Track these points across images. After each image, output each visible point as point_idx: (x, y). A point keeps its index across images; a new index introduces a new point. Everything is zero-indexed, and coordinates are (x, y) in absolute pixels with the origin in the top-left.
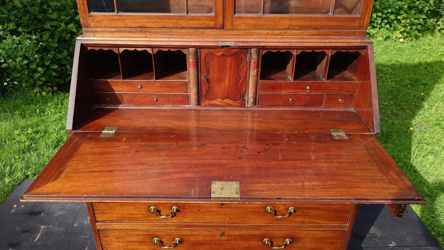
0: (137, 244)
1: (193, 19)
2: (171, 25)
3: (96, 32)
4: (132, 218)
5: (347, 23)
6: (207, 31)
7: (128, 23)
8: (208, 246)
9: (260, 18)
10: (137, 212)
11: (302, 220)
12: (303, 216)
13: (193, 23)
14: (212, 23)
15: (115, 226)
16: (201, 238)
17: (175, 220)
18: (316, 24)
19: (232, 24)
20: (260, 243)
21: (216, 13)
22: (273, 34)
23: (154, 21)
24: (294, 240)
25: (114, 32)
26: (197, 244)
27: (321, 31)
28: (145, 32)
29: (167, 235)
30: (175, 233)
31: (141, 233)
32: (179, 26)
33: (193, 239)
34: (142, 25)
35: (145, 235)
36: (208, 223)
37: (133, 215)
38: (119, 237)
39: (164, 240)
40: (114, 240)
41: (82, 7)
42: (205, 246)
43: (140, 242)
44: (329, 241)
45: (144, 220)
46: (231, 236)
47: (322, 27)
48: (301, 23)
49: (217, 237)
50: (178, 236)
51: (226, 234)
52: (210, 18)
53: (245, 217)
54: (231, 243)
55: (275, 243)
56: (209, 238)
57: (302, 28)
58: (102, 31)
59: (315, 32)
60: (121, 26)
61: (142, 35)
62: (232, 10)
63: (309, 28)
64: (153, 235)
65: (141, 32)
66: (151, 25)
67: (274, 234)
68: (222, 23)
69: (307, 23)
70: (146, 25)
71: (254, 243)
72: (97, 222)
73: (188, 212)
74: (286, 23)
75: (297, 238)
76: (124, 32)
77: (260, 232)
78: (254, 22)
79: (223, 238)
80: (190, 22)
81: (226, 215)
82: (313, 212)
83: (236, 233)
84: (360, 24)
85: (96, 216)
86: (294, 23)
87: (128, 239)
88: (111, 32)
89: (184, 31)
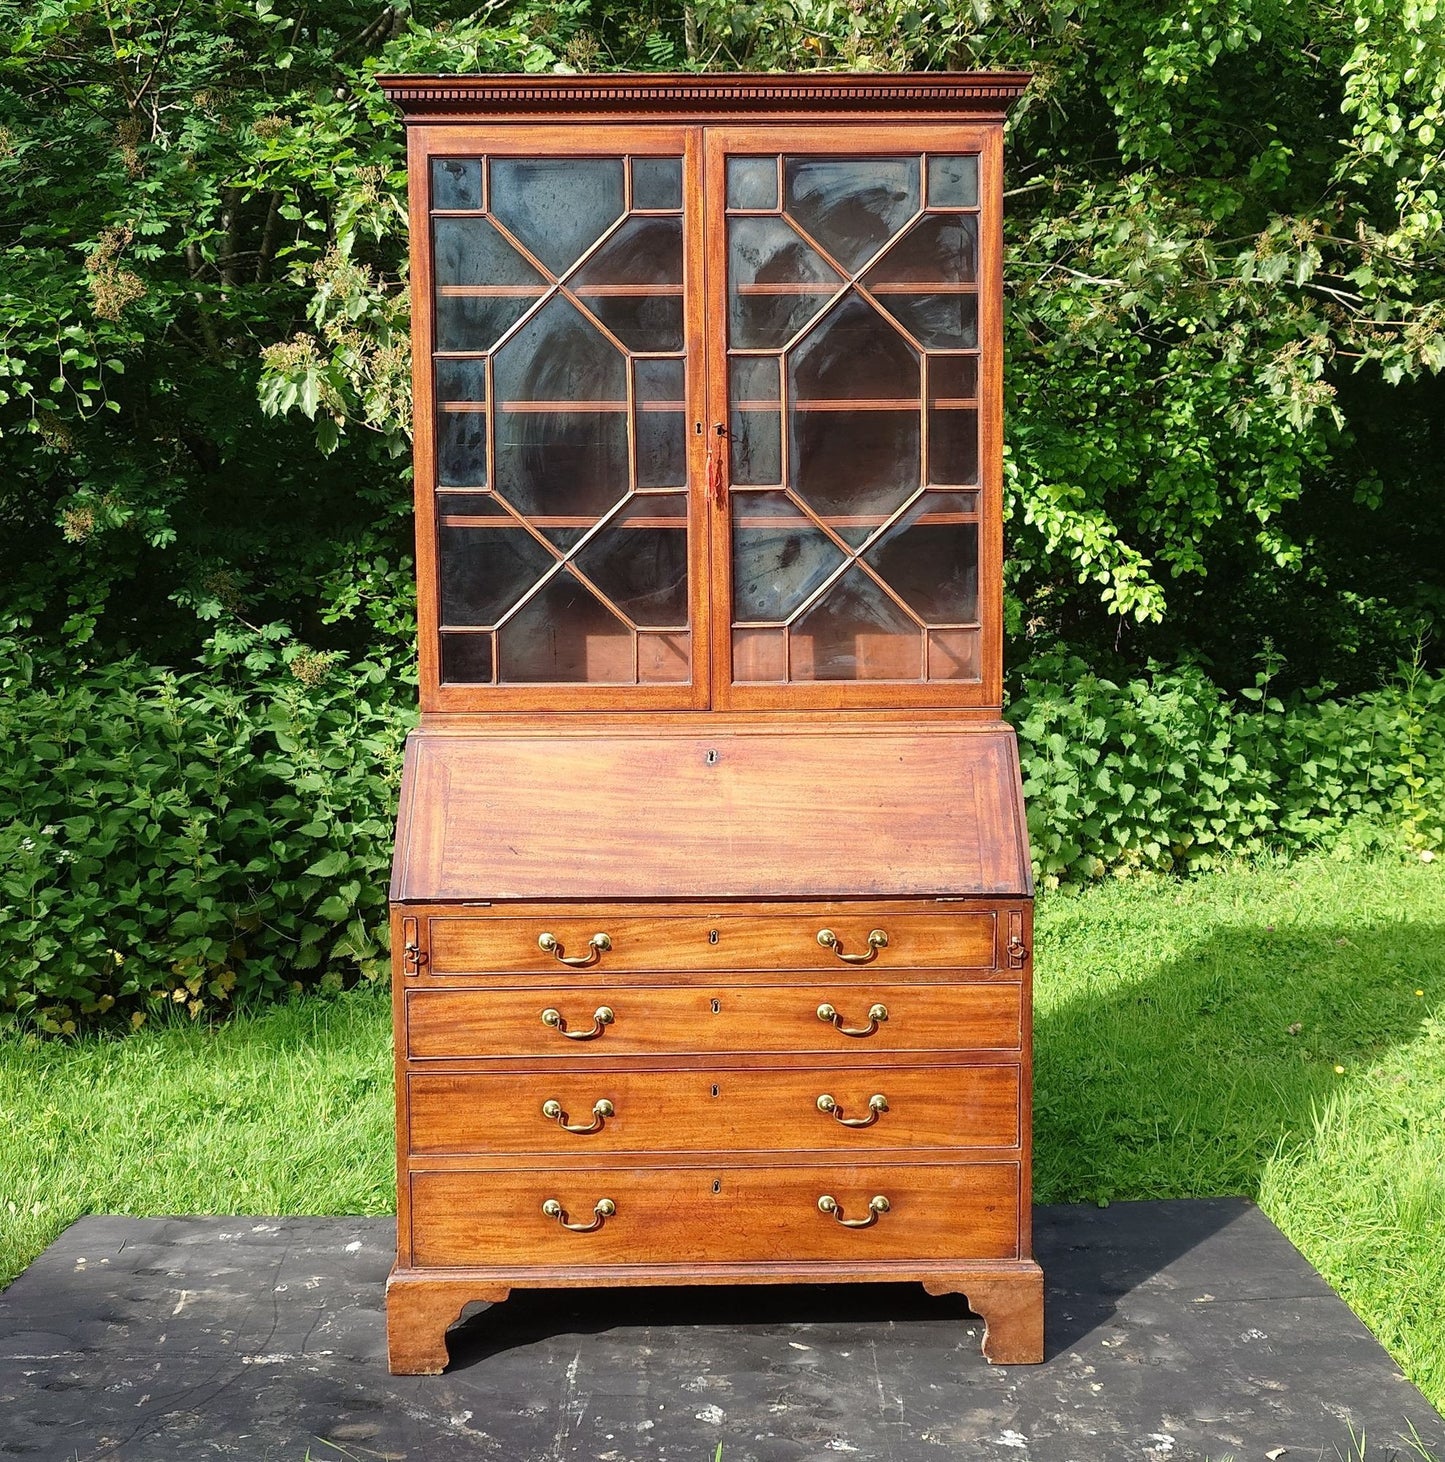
0: (502, 1220)
1: (649, 692)
2: (603, 706)
3: (448, 721)
4: (498, 1138)
5: (958, 696)
6: (676, 717)
7: (517, 703)
8: (680, 1225)
9: (783, 688)
10: (513, 1120)
11: (905, 1134)
12: (906, 1121)
13: (649, 701)
14: (687, 701)
15: (455, 1164)
16: (662, 1200)
17: (600, 1143)
18: (897, 698)
19: (728, 702)
20: (811, 1211)
21: (695, 680)
22: (812, 720)
23: (569, 697)
24: (895, 1197)
25: (486, 720)
26: (653, 1218)
27: (910, 713)
28: (549, 720)
29: (578, 1189)
30: (600, 1181)
31: (515, 1185)
32: (620, 707)
33: (643, 1203)
34: (544, 705)
35: (526, 1190)
36: (680, 1148)
37: (502, 1127)
38: (458, 1200)
39: (571, 1208)
40: (446, 1208)
41: (428, 672)
42: (673, 1225)
43: (510, 1215)
44: (981, 1200)
45: (525, 1144)
46: (738, 1189)
47: (910, 705)
48: (867, 697)
49: (703, 1196)
50: (606, 1192)
51: (725, 1184)
52: (684, 691)
53: (769, 1130)
54: (739, 1214)
55: (847, 1212)
56: (683, 1199)
57: (868, 706)
58: (462, 720)
59: (896, 714)
60: (500, 708)
61: (542, 725)
62: (726, 675)
63: (884, 706)
64: (544, 1189)
65: (541, 719)
66: (562, 706)
67: (843, 1181)
68: (707, 699)
69: (880, 697)
70: (553, 706)
71: (795, 1211)
72: (412, 1150)
73: (634, 1116)
74: (837, 699)
75: (902, 1193)
76: (507, 720)
77: (807, 1176)
78: (771, 697)
79: (719, 1197)
80: (644, 699)
81: (722, 1122)
82: (929, 1110)
83: (749, 1178)
84: (984, 696)
85: (413, 1132)
86: (852, 697)
87: (483, 1205)
88: (478, 720)
89: (629, 716)
